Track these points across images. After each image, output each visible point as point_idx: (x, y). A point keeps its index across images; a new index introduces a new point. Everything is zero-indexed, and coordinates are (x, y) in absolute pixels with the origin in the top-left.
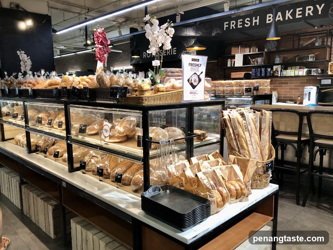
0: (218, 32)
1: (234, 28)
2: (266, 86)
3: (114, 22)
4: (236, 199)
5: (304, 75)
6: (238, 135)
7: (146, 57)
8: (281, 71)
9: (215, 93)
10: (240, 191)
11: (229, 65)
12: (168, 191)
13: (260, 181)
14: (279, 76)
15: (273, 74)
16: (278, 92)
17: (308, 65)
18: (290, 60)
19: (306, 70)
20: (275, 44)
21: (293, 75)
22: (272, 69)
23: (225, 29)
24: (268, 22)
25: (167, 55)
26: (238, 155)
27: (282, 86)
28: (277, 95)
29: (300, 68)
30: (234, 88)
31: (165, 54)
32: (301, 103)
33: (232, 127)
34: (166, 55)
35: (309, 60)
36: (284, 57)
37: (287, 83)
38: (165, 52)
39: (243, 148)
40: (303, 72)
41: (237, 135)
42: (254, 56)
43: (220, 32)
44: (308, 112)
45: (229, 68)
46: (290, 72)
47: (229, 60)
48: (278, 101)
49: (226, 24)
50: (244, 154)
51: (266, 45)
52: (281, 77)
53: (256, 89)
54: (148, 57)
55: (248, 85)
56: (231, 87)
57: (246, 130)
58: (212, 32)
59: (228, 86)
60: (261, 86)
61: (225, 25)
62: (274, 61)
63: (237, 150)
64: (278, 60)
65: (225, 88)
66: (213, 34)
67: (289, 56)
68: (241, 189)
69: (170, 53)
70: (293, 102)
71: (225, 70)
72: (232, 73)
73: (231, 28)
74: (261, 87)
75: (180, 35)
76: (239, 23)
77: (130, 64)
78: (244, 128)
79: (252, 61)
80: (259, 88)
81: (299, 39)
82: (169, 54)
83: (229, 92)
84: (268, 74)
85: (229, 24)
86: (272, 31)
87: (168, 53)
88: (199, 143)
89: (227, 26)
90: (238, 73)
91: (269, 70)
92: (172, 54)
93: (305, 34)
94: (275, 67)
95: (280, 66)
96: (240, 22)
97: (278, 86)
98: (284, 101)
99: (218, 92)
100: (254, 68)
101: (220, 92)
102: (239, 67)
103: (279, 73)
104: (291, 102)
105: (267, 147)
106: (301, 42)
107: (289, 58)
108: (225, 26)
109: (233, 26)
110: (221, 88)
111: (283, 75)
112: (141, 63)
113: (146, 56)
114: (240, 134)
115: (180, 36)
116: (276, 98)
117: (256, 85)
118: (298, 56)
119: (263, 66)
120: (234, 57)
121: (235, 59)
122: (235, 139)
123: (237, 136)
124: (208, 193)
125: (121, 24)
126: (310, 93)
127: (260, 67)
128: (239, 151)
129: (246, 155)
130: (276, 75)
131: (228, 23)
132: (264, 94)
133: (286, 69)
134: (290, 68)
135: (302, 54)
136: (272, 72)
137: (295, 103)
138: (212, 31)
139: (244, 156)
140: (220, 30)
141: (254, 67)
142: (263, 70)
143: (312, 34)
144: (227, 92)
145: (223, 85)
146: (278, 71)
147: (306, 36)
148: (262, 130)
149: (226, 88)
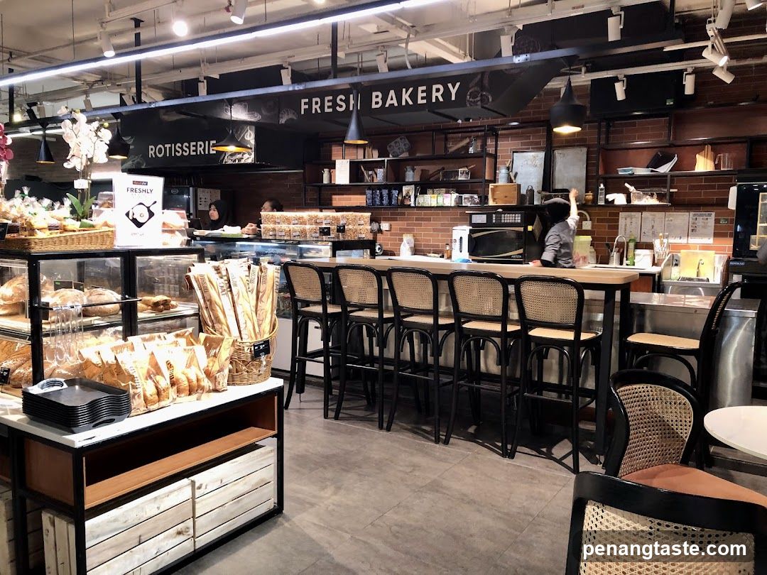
0: (291, 116)
1: (319, 111)
2: (359, 225)
3: (76, 80)
4: (190, 395)
5: (453, 205)
6: (210, 301)
7: (154, 156)
8: (416, 197)
9: (275, 235)
10: (195, 382)
11: (326, 181)
12: (77, 387)
13: (247, 372)
14: (413, 205)
15: (402, 201)
16: (414, 236)
17: (461, 188)
18: (432, 176)
19: (455, 195)
20: (405, 145)
21: (434, 204)
22: (401, 191)
23: (303, 113)
24: (374, 106)
25: (199, 153)
26: (212, 333)
27: (420, 225)
28: (413, 240)
29: (447, 193)
30: (308, 227)
31: (193, 151)
32: (450, 257)
33: (201, 289)
34: (194, 153)
35: (459, 179)
36: (422, 170)
37: (429, 220)
38: (194, 148)
39: (219, 321)
40: (449, 199)
41: (208, 301)
42: (372, 166)
43: (295, 118)
44: (449, 273)
45: (326, 185)
46: (431, 199)
47: (326, 171)
48: (416, 251)
49: (305, 104)
50: (221, 330)
51: (390, 147)
52: (415, 207)
53: (341, 229)
54: (160, 156)
55: (329, 221)
56: (301, 224)
57: (224, 293)
58: (280, 115)
59: (296, 222)
60: (350, 224)
61: (303, 104)
62: (404, 177)
63: (210, 324)
64: (410, 176)
65: (292, 227)
66: (283, 121)
67: (431, 168)
68: (198, 380)
69: (204, 150)
70: (439, 256)
71: (320, 190)
72: (334, 197)
73: (313, 112)
74: (350, 227)
75: (219, 117)
76: (327, 104)
77: (120, 168)
78: (220, 291)
79: (367, 175)
80: (346, 227)
81: (446, 139)
82: (203, 153)
83: (298, 233)
84: (394, 202)
85: (310, 104)
86: (353, 127)
87: (200, 151)
88: (153, 315)
89: (307, 107)
90: (345, 196)
91: (395, 193)
92: (207, 153)
93: (456, 131)
94: (405, 189)
95: (413, 186)
96: (328, 101)
97: (415, 225)
98: (424, 253)
99: (280, 234)
100: (369, 189)
101: (283, 234)
102: (343, 185)
103: (412, 199)
104: (436, 255)
105: (268, 320)
106: (450, 144)
107: (431, 172)
108: (304, 107)
109: (317, 107)
110: (285, 226)
111: (419, 203)
112: (143, 167)
113: (155, 153)
114: (213, 299)
115: (220, 119)
116: (411, 248)
117: (342, 222)
118: (443, 169)
119: (385, 187)
120: (332, 166)
121: (335, 168)
122: (207, 308)
123: (208, 303)
124: (130, 382)
125: (91, 85)
126: (461, 238)
127: (380, 187)
128: (213, 327)
129: (224, 333)
130: (407, 203)
131: (307, 100)
132: (356, 238)
133: (424, 192)
134: (431, 191)
135: (449, 166)
136: (400, 198)
137: (442, 257)
138: (279, 113)
139: (221, 334)
140: (294, 114)
141: (370, 187)
142: (385, 192)
143: (466, 131)
144: (294, 234)
145: (288, 221)
146: (410, 197)
147: (457, 133)
148: (261, 294)
149: (294, 226)
